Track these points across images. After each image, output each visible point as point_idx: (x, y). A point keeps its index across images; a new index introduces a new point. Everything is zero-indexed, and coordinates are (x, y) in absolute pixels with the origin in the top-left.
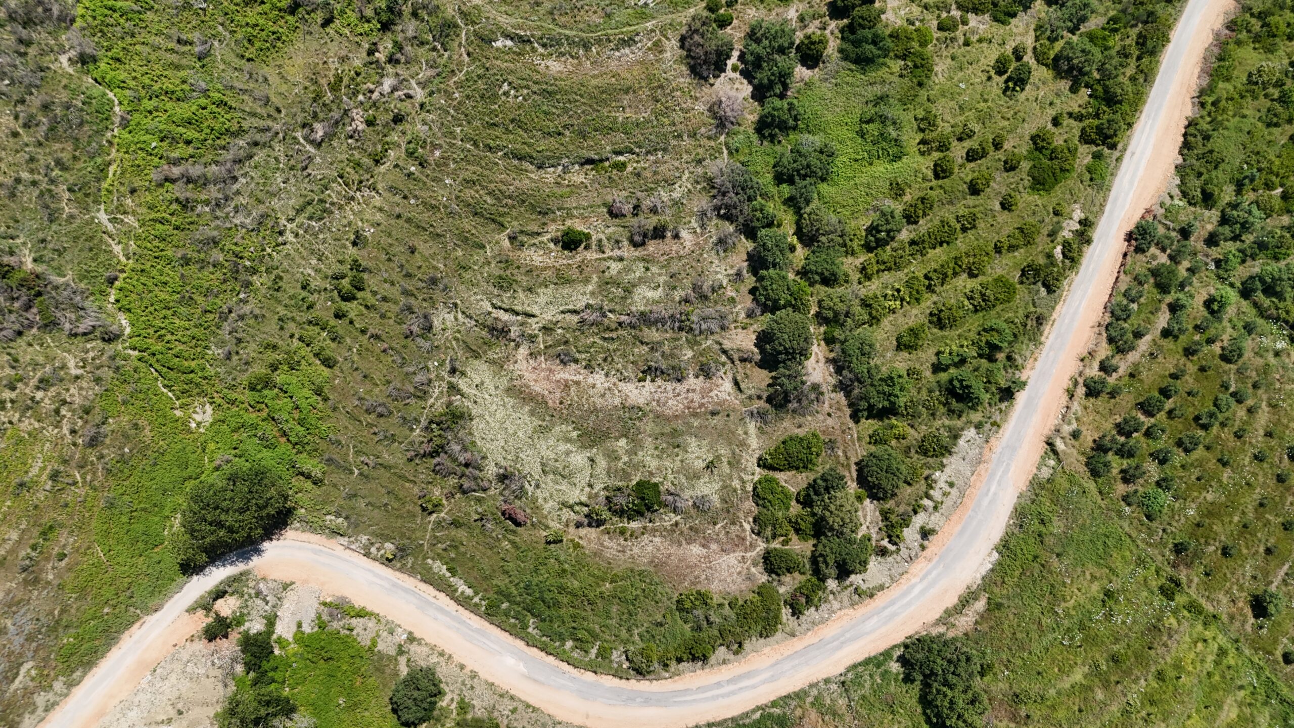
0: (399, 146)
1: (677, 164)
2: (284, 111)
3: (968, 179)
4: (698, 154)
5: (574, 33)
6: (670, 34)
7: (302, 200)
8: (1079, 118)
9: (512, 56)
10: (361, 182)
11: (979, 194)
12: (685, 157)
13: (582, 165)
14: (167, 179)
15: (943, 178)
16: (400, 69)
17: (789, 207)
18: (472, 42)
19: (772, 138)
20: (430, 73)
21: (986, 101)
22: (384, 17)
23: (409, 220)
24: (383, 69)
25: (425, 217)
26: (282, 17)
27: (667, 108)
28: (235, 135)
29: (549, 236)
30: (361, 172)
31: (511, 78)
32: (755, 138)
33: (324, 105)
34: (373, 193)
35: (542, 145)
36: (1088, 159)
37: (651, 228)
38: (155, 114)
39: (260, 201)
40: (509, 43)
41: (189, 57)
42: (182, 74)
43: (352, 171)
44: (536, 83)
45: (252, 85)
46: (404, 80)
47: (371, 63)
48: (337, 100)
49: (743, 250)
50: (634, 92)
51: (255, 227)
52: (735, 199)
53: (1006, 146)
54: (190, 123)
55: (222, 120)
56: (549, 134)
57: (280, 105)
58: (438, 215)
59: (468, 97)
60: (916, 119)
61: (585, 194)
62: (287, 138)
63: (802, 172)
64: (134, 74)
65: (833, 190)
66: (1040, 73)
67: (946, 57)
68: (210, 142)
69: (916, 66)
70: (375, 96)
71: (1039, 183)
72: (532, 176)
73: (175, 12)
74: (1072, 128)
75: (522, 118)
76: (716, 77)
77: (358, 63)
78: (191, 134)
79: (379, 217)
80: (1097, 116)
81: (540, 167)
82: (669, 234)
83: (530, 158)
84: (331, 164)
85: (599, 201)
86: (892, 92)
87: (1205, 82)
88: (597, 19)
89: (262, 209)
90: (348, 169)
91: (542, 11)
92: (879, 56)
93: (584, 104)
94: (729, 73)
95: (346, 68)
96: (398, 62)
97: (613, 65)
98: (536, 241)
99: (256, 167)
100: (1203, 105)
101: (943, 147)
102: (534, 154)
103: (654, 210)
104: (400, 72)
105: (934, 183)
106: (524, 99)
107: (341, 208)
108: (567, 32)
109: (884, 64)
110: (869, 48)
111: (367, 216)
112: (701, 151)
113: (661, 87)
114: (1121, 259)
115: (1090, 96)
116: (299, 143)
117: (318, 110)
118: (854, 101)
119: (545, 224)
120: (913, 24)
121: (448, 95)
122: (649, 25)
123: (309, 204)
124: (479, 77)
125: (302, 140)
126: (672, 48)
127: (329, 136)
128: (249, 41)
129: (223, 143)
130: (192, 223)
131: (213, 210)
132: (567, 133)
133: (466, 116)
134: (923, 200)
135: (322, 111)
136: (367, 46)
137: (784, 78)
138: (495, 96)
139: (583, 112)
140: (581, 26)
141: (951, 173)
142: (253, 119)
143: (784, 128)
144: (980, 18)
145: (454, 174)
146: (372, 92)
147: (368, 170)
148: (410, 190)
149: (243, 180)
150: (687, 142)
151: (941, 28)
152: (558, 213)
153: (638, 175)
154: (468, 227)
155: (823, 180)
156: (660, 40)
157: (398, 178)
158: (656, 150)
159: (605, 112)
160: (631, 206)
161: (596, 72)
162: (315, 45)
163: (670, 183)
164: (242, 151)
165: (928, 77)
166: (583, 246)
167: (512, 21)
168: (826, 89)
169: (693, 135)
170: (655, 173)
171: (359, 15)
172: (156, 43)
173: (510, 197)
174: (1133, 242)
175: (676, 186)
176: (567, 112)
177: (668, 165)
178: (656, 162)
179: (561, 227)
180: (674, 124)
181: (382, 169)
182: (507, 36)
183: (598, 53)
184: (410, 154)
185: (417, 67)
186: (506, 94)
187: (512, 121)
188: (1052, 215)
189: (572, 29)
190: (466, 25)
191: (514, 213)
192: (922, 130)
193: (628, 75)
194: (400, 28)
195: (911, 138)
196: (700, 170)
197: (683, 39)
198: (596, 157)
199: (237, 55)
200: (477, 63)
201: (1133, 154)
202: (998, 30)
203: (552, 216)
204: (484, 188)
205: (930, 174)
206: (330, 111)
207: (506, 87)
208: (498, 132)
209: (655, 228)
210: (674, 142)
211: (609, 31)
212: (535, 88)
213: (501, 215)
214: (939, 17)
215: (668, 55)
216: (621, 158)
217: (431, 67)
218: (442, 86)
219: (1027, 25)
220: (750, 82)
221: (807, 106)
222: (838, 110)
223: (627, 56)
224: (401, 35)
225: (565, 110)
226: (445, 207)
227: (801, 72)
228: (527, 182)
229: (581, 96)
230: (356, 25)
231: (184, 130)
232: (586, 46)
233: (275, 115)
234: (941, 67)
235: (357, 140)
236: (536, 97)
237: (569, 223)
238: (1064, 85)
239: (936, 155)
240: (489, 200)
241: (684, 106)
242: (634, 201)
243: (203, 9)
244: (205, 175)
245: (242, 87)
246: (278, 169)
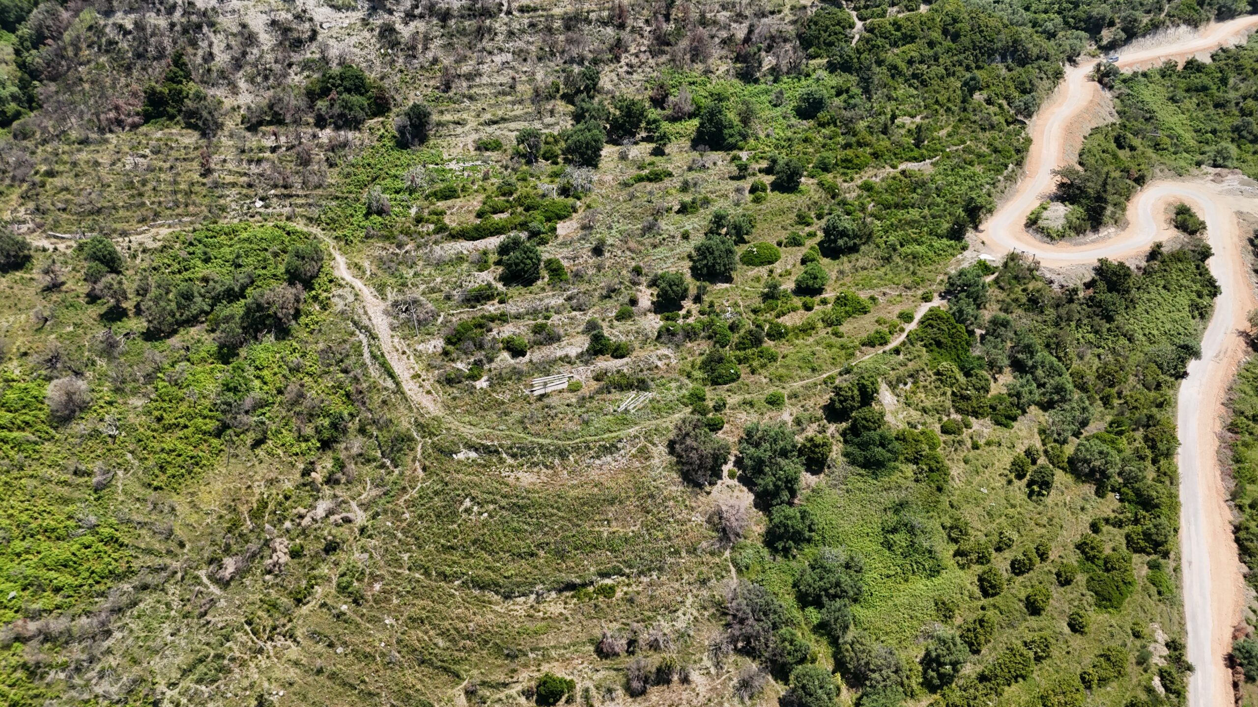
0: (329, 580)
1: (677, 585)
2: (188, 547)
3: (1023, 595)
4: (701, 573)
5: (548, 441)
6: (656, 439)
7: (193, 656)
8: (1119, 524)
9: (475, 468)
10: (274, 628)
11: (1039, 614)
12: (685, 577)
13: (560, 591)
14: (18, 638)
15: (993, 595)
16: (339, 491)
17: (822, 635)
18: (429, 455)
19: (786, 552)
20: (375, 492)
21: (1013, 506)
22: (326, 435)
23: (333, 676)
24: (318, 491)
25: (353, 670)
26: (205, 441)
27: (659, 520)
28: (119, 577)
29: (519, 687)
30: (277, 615)
31: (474, 493)
32: (765, 552)
33: (241, 535)
34: (289, 642)
35: (511, 569)
36: (1145, 570)
37: (654, 670)
38: (24, 556)
39: (135, 662)
40: (473, 455)
41: (83, 490)
42: (70, 508)
43: (264, 615)
44: (504, 496)
45: (154, 517)
46: (343, 502)
47: (304, 485)
48: (258, 529)
49: (773, 695)
50: (621, 502)
51: (122, 696)
52: (757, 627)
53: (1053, 555)
54: (65, 566)
55: (106, 560)
56: (519, 555)
57: (185, 539)
58: (373, 667)
59: (421, 517)
60: (944, 528)
61: (565, 628)
62: (188, 577)
63: (832, 591)
64: (10, 511)
65: (870, 613)
66: (1060, 477)
67: (958, 460)
68: (86, 588)
69: (931, 470)
70: (306, 522)
71: (1104, 599)
72: (497, 608)
73: (78, 441)
74: (1114, 536)
75: (487, 538)
76: (712, 484)
77: (288, 486)
78: (64, 579)
79: (293, 673)
80: (1136, 521)
81: (507, 597)
82: (675, 678)
83: (494, 586)
84: (239, 607)
85: (584, 637)
86: (911, 498)
87: (1232, 484)
88: (572, 426)
89: (136, 671)
90: (260, 613)
91: (510, 420)
92: (889, 460)
93: (563, 518)
94: (726, 480)
95: (274, 492)
96: (337, 482)
97: (594, 474)
98: (502, 696)
99: (139, 617)
100: (1240, 508)
101: (982, 559)
102: (501, 581)
103: (654, 646)
104: (339, 493)
105: (984, 602)
106: (491, 516)
107: (243, 664)
108: (541, 441)
109: (894, 468)
110: (879, 452)
111: (277, 673)
112: (704, 569)
113: (652, 496)
114: (1232, 691)
115: (1121, 500)
116: (200, 583)
117: (232, 542)
118: (871, 509)
119: (514, 671)
120: (915, 427)
121: (396, 515)
122: (632, 431)
123: (201, 661)
124: (436, 493)
125: (205, 580)
126: (660, 454)
127: (241, 573)
128: (161, 467)
129: (103, 588)
130: (36, 696)
131: (71, 677)
132: (542, 553)
133: (417, 539)
134: (981, 622)
135: (237, 542)
136: (302, 466)
137: (790, 485)
138: (455, 513)
139: (561, 528)
140: (557, 433)
141: (1001, 589)
142: (147, 558)
143: (799, 538)
144: (981, 421)
145: (396, 613)
146: (301, 517)
147: (286, 613)
148: (338, 636)
149: (118, 635)
150: (685, 559)
151: (945, 431)
152: (531, 655)
153: (631, 601)
154: (411, 680)
155: (855, 601)
156: (645, 446)
157: (324, 622)
158: (650, 570)
159: (587, 526)
160: (624, 642)
161: (575, 482)
162: (240, 468)
163: (671, 610)
164: (124, 598)
165: (946, 482)
166: (564, 699)
167: (477, 431)
168: (835, 495)
169: (692, 550)
170: (652, 598)
171: (296, 434)
172: (48, 475)
173: (469, 637)
174: (1239, 668)
175: (680, 613)
176: (542, 529)
177: (667, 588)
178: (651, 584)
179: (536, 675)
180: (669, 538)
181: (304, 610)
182: (470, 447)
183: (576, 462)
184: (342, 589)
185: (360, 488)
186: (468, 511)
187: (474, 542)
188: (1132, 638)
189: (545, 437)
190: (423, 437)
191: (474, 658)
192: (955, 541)
193: (613, 485)
194: (343, 445)
195: (946, 551)
196: (705, 593)
197: (671, 445)
198: (578, 581)
199: (143, 485)
200: (435, 478)
201: (1190, 563)
202: (1001, 433)
203: (523, 659)
204: (435, 627)
205: (978, 592)
206: (247, 542)
207: (467, 503)
208: (456, 556)
209: (659, 670)
210: (670, 560)
211: (589, 438)
212: (504, 503)
213: (456, 662)
214: (940, 420)
215: (656, 461)
216: (608, 581)
217: (377, 486)
218: (390, 506)
219: (1030, 428)
220: (750, 490)
221: (820, 516)
222: (854, 519)
223: (609, 464)
224: (344, 452)
225: (540, 527)
226: (383, 655)
227: (807, 479)
228: (491, 616)
229: (558, 509)
230: (292, 445)
231: (56, 575)
232: (563, 454)
233: (177, 550)
234: (956, 470)
235: (276, 576)
236: (505, 513)
237: (545, 668)
238: (1089, 489)
239: (978, 569)
240: (441, 643)
241: (679, 517)
242: (630, 635)
243: (113, 437)
244: (69, 631)
245: (141, 519)
246: (167, 618)
